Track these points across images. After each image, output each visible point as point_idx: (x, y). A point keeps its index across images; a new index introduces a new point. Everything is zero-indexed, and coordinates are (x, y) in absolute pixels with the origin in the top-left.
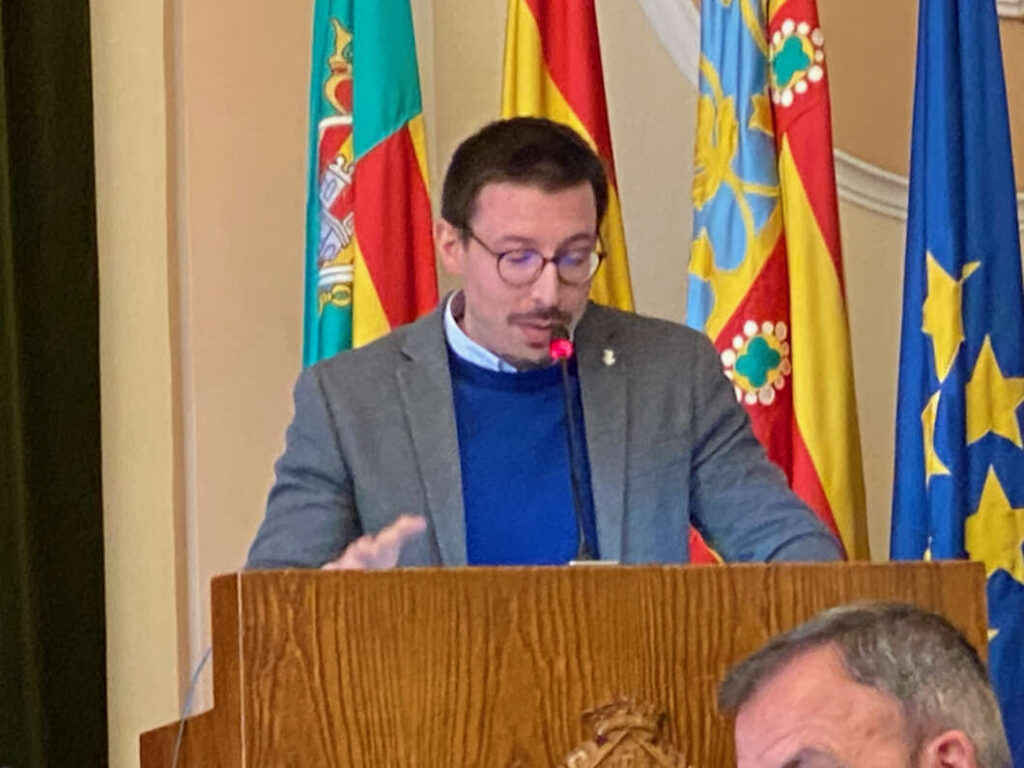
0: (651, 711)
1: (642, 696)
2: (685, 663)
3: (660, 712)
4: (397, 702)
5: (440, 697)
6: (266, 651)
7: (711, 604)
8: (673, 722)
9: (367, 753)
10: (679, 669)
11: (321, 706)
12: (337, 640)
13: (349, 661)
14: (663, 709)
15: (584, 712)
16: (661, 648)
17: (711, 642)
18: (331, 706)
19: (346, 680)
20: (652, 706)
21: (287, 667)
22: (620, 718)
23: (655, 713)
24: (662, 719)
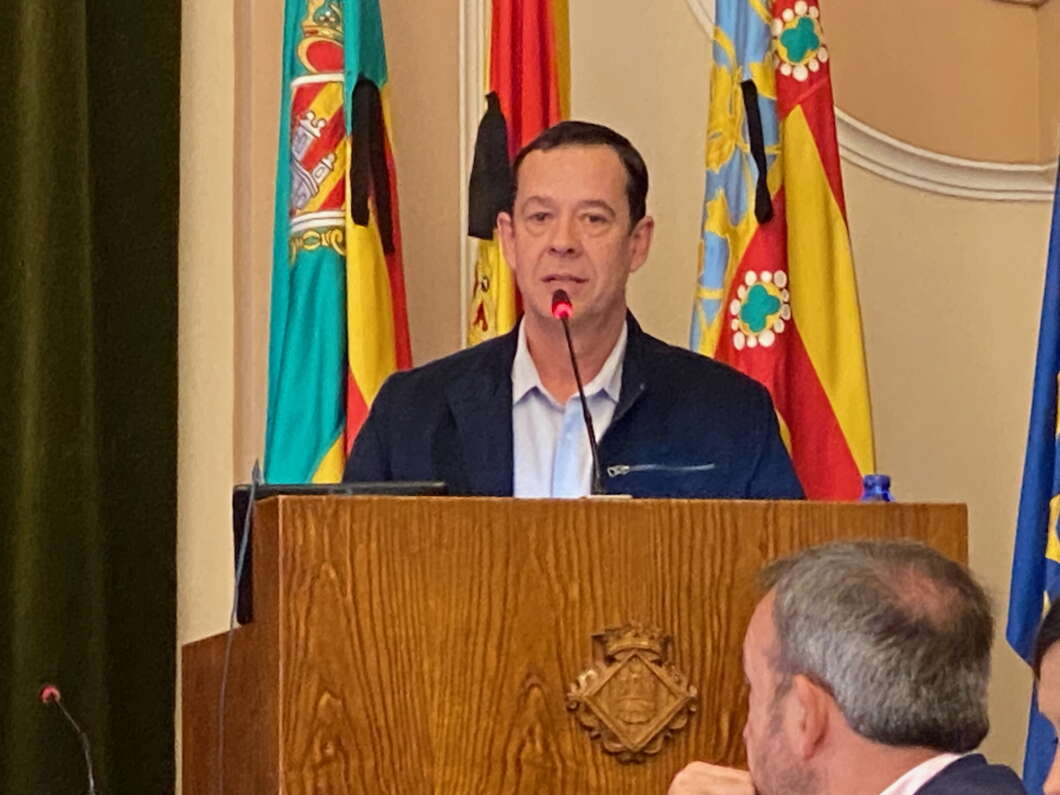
0: (656, 635)
1: (648, 621)
2: (689, 591)
3: (665, 635)
4: (423, 619)
5: (462, 615)
6: (304, 572)
7: (715, 538)
8: (677, 646)
9: (394, 666)
10: (683, 596)
11: (353, 622)
12: (369, 562)
13: (380, 582)
14: (669, 633)
15: (595, 634)
16: (667, 577)
17: (713, 570)
18: (362, 623)
19: (376, 599)
20: (659, 630)
21: (323, 586)
22: (628, 640)
23: (660, 637)
24: (666, 641)
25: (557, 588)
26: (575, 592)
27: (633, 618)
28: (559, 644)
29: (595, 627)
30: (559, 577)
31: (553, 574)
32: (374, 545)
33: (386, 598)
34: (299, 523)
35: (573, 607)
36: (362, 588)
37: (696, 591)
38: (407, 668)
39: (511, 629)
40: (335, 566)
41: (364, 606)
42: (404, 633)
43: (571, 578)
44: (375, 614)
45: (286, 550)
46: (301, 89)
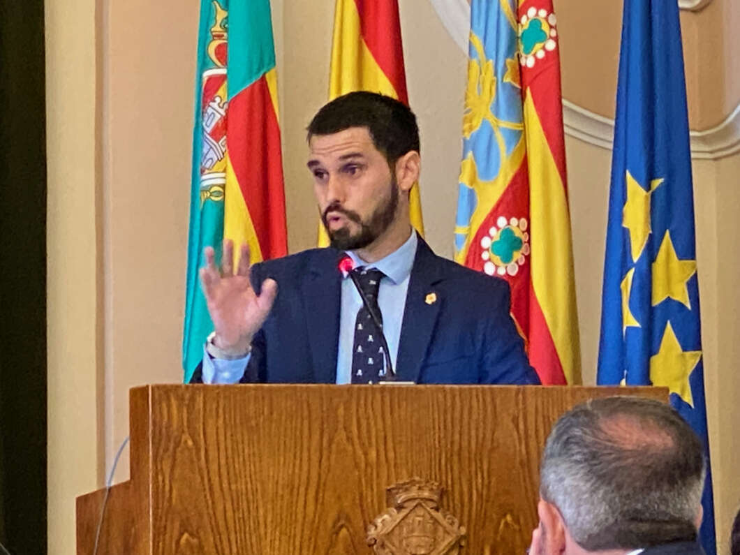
0: (434, 487)
1: (429, 477)
2: (460, 453)
3: (442, 488)
4: (258, 477)
5: (288, 474)
6: (168, 441)
8: (450, 495)
9: (236, 513)
10: (456, 458)
11: (206, 478)
12: (217, 435)
13: (226, 448)
17: (477, 438)
18: (213, 479)
19: (223, 462)
20: (437, 484)
22: (414, 493)
23: (438, 489)
24: (443, 493)
25: (360, 452)
27: (417, 475)
28: (361, 495)
29: (388, 482)
30: (362, 445)
31: (356, 441)
32: (221, 421)
33: (230, 461)
34: (164, 405)
35: (372, 467)
36: (213, 454)
37: (465, 454)
38: (246, 514)
39: (325, 484)
40: (192, 436)
41: (214, 467)
42: (244, 487)
43: (370, 443)
44: (222, 472)
45: (154, 423)
46: (210, 78)
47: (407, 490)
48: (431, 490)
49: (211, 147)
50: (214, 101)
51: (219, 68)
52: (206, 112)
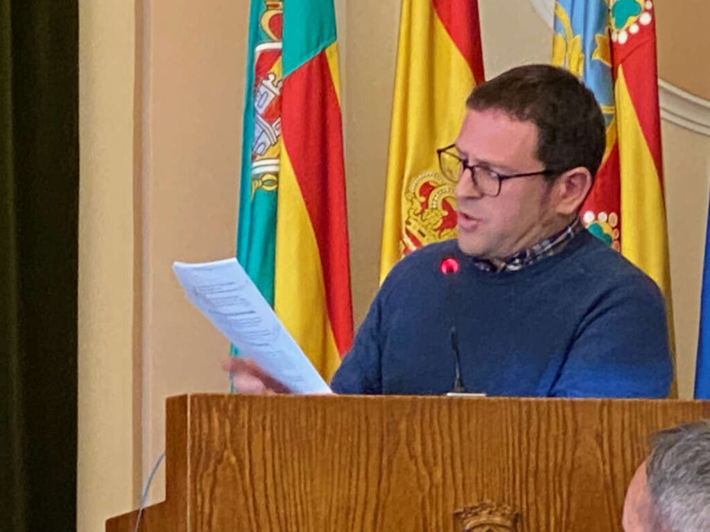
0: (507, 512)
1: (501, 500)
2: (536, 475)
3: (515, 513)
4: (309, 498)
5: (343, 495)
7: (557, 429)
8: (525, 521)
10: (531, 480)
11: (251, 500)
12: (264, 450)
13: (273, 466)
14: (518, 510)
15: (456, 512)
16: (517, 462)
17: (556, 458)
18: (258, 501)
19: (270, 481)
20: (509, 508)
21: (224, 469)
22: (483, 518)
23: (511, 514)
24: (516, 519)
25: (424, 472)
26: (438, 475)
27: (488, 498)
28: (425, 520)
29: (456, 506)
30: (426, 463)
31: (420, 460)
32: (268, 434)
33: (278, 479)
34: (204, 417)
35: (437, 488)
36: (258, 472)
37: (542, 475)
39: (384, 507)
40: (235, 453)
41: (260, 487)
42: (293, 509)
43: (435, 464)
44: (269, 493)
45: (193, 438)
46: (263, 54)
47: (476, 514)
48: (503, 515)
49: (264, 131)
50: (268, 79)
51: (273, 41)
52: (258, 91)
